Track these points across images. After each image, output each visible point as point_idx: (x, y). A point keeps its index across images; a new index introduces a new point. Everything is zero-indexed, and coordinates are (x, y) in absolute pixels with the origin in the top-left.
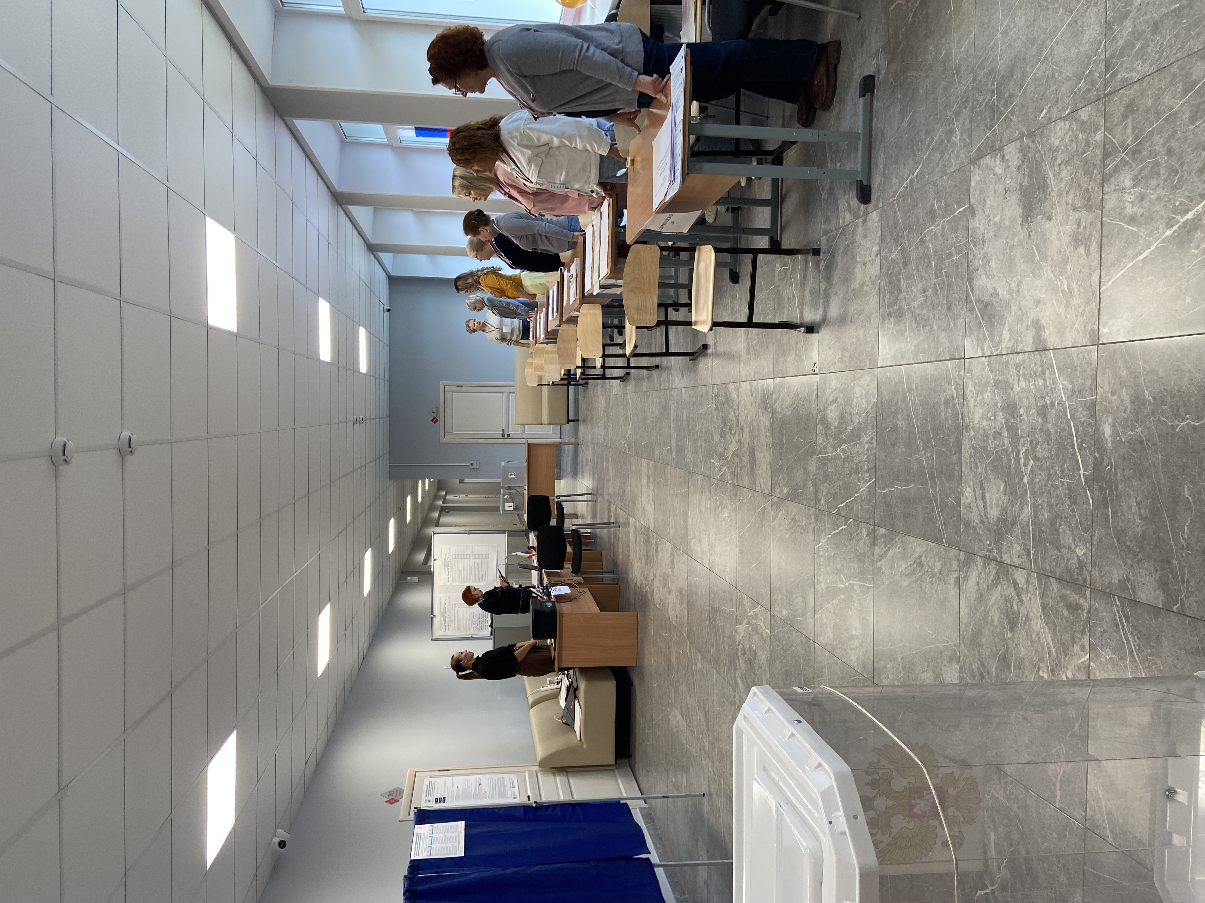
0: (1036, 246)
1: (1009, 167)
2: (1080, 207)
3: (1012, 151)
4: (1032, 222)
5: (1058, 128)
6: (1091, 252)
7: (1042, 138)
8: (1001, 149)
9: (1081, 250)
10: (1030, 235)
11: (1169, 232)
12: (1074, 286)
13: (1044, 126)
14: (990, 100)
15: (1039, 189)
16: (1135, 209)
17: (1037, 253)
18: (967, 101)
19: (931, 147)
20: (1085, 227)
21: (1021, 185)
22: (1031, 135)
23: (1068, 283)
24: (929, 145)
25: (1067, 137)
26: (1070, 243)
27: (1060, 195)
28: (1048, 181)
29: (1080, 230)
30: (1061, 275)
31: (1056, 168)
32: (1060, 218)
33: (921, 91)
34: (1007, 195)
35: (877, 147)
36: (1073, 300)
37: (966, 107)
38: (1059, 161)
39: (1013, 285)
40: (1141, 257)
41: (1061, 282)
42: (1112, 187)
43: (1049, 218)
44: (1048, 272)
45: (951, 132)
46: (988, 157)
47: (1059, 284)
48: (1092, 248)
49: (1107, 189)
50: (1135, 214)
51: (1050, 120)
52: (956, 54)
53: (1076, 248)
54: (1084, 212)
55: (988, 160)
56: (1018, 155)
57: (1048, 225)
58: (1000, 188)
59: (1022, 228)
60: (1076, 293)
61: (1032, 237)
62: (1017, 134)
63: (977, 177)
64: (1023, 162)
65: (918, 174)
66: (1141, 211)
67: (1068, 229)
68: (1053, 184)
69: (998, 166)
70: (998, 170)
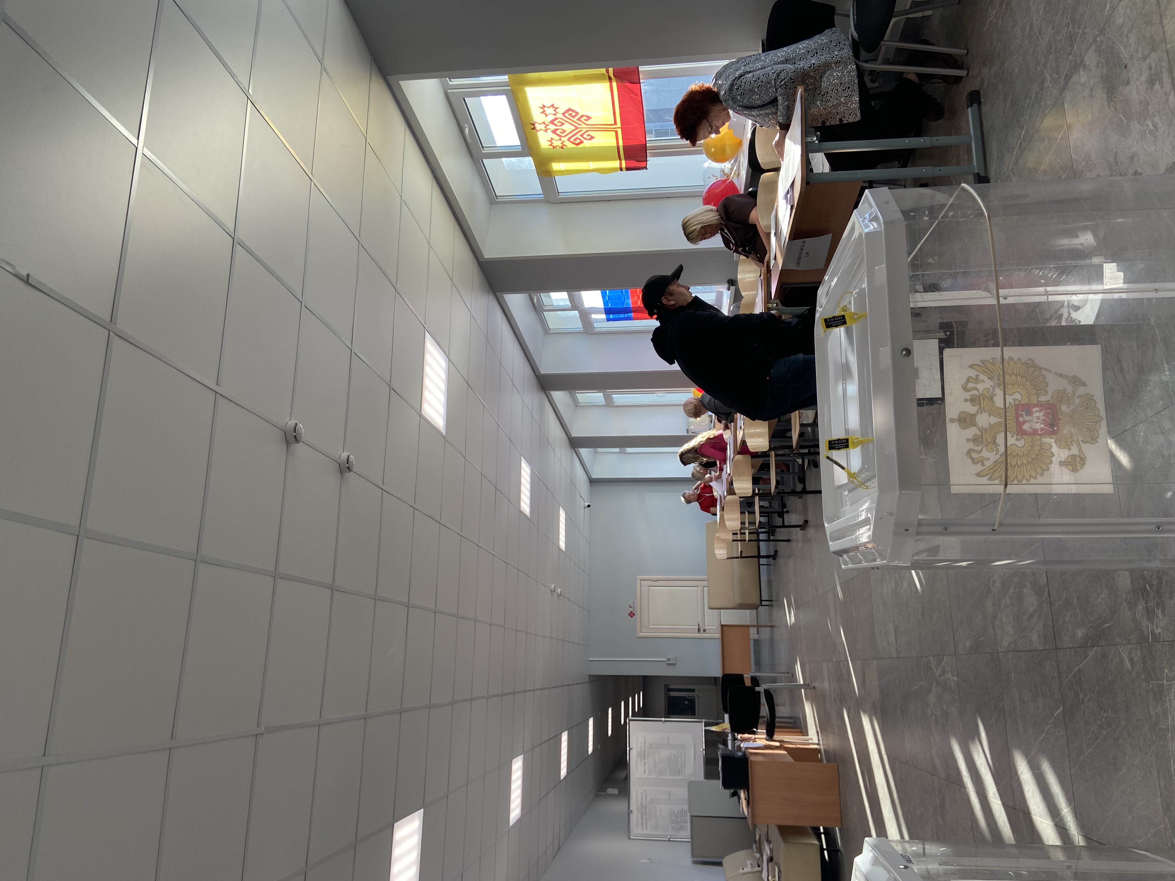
0: (1123, 113)
1: (1090, 70)
2: (1149, 54)
3: (1091, 58)
4: (1115, 98)
5: (1121, 8)
6: (1164, 81)
7: (1109, 27)
8: (1082, 61)
9: (1157, 86)
10: (1116, 109)
12: (1157, 119)
13: (1110, 17)
14: (1067, 32)
15: (1115, 67)
17: (1124, 119)
18: (1051, 48)
19: (1030, 106)
20: (1156, 66)
21: (1102, 77)
22: (1102, 31)
23: (1152, 121)
24: (1028, 105)
25: (1128, 10)
26: (1147, 88)
27: (1132, 57)
28: (1121, 55)
29: (1152, 72)
30: (1145, 119)
31: (1125, 40)
32: (1135, 76)
33: (1016, 70)
34: (1094, 92)
35: (990, 141)
36: (1158, 132)
37: (1051, 53)
38: (1126, 33)
39: (1111, 159)
41: (1147, 125)
42: (1169, 17)
43: (1128, 83)
44: (1135, 126)
45: (1044, 80)
46: (1074, 75)
47: (1145, 128)
48: (1164, 77)
49: (1165, 22)
51: (1113, 8)
52: (1037, 20)
53: (1152, 88)
54: (1153, 54)
55: (1075, 78)
56: (1095, 55)
57: (1128, 88)
58: (1087, 92)
59: (1109, 108)
60: (1160, 125)
61: (1118, 108)
62: (1091, 40)
63: (1069, 98)
64: (1099, 57)
65: (1024, 135)
67: (1143, 78)
68: (1125, 54)
69: (1082, 77)
70: (1083, 80)
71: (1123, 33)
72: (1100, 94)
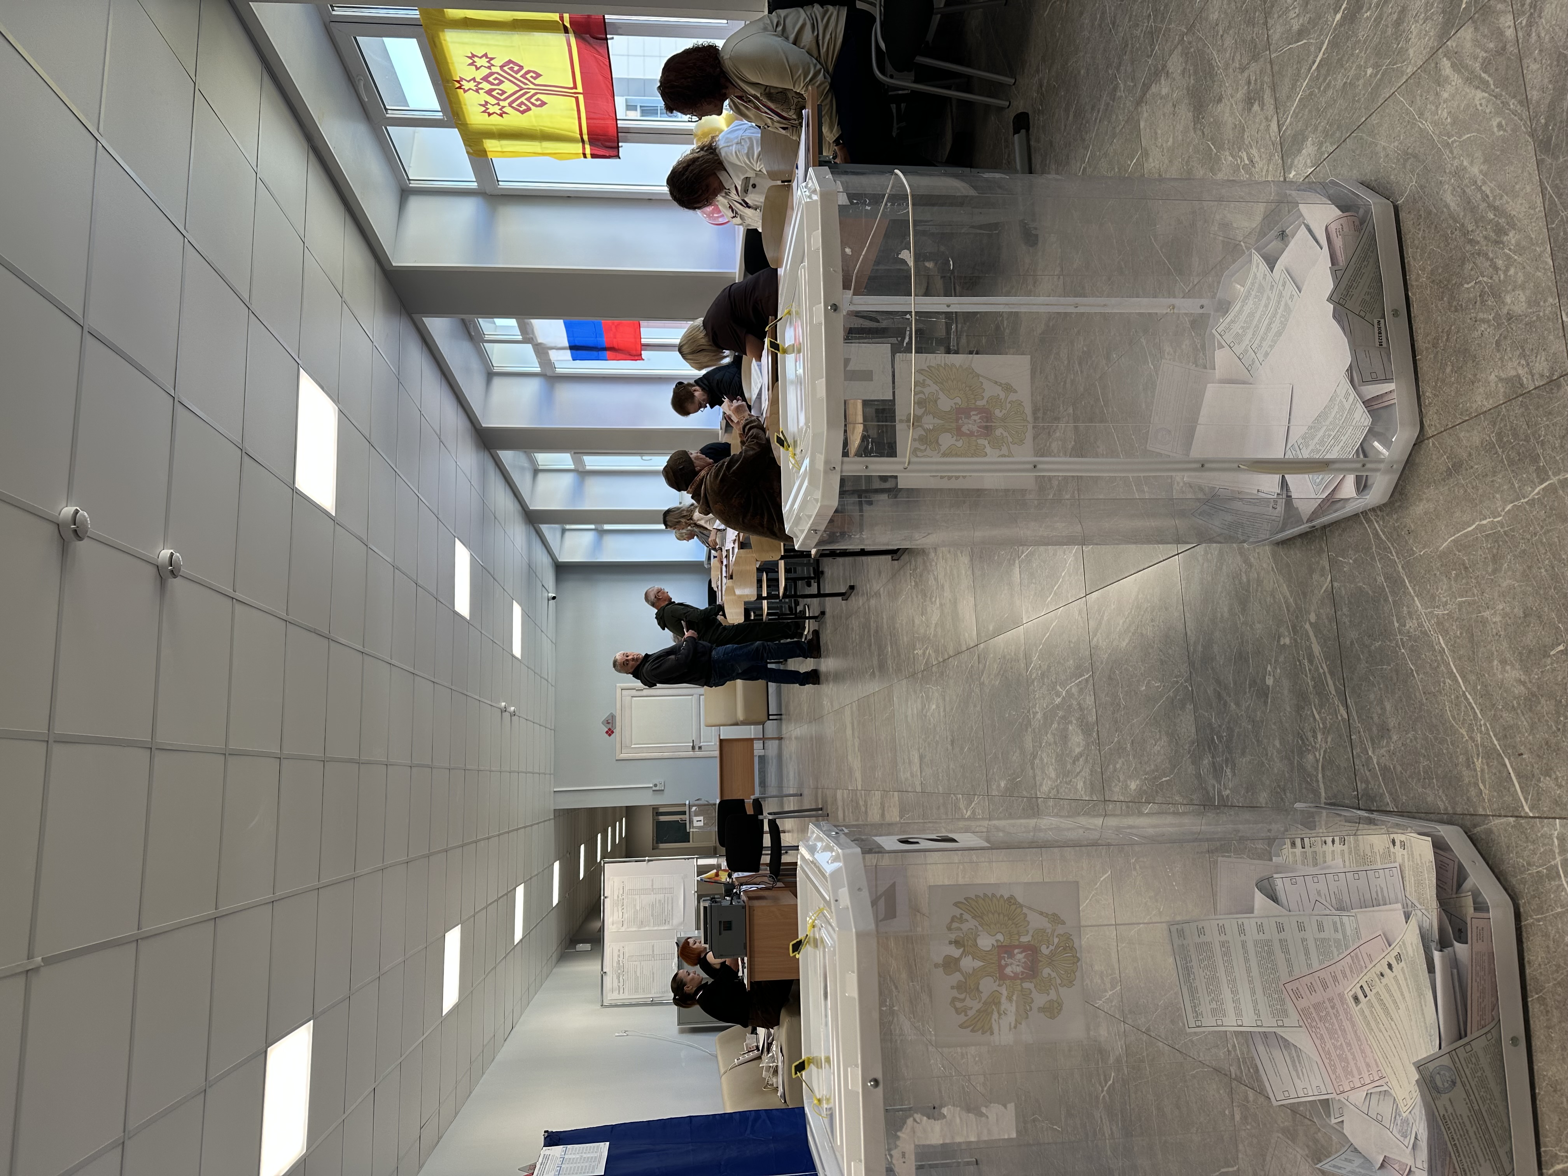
0: (1212, 139)
1: (1174, 79)
2: (1248, 64)
3: (1175, 63)
4: (1203, 118)
6: (1266, 101)
7: (1200, 24)
8: (1164, 66)
9: (1256, 107)
10: (1203, 133)
11: (1338, 16)
12: (1254, 151)
13: (1202, 10)
14: (1147, 27)
15: (1205, 78)
16: (1301, 21)
17: (1213, 148)
18: (1127, 45)
20: (1256, 80)
21: (1188, 89)
22: (1191, 28)
23: (1247, 153)
24: (1096, 119)
26: (1243, 109)
27: (1226, 67)
28: (1213, 62)
29: (1251, 88)
30: (1239, 150)
31: (1220, 42)
32: (1229, 91)
33: (1082, 72)
34: (1176, 109)
36: (1255, 168)
37: (1126, 52)
38: (1221, 33)
40: (1314, 67)
41: (1241, 158)
42: (1276, 16)
43: (1220, 100)
44: (1227, 159)
45: (1115, 89)
46: (1153, 85)
47: (1239, 162)
48: (1265, 97)
49: (1271, 22)
50: (1302, 25)
52: (1110, 7)
53: (1250, 110)
54: (1253, 64)
55: (1154, 89)
56: (1181, 59)
57: (1220, 107)
58: (1169, 108)
59: (1195, 132)
60: (1257, 159)
61: (1206, 133)
62: (1177, 40)
63: (1145, 115)
64: (1186, 63)
66: (1307, 19)
67: (1240, 95)
68: (1219, 61)
69: (1163, 87)
70: (1164, 91)
71: (1218, 32)
72: (1185, 114)
